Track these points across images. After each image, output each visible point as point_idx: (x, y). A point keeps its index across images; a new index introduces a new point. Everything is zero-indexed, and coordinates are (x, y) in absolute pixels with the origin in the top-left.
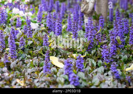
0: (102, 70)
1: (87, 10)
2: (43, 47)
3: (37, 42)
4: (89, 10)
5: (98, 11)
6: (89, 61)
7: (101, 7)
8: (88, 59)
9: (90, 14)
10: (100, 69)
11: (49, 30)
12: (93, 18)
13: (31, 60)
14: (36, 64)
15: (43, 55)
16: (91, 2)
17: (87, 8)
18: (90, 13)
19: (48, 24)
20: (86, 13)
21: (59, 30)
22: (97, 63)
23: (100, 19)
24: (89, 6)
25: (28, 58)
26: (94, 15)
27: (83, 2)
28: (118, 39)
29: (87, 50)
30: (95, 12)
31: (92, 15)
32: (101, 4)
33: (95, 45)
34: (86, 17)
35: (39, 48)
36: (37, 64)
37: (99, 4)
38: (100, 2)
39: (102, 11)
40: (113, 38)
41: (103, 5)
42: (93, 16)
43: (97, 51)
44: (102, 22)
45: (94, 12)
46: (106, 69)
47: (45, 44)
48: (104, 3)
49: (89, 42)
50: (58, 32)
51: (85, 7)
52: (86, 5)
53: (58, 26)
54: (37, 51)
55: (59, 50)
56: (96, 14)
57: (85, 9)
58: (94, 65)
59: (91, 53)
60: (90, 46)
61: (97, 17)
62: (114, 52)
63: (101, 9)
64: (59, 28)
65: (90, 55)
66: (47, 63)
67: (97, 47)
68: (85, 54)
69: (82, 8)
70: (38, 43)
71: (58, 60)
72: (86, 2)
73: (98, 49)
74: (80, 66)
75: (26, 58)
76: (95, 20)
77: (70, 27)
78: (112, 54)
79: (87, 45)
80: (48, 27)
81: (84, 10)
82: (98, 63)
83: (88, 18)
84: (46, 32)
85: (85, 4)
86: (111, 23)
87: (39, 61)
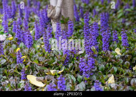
0: (83, 87)
1: (54, 15)
2: (17, 64)
3: (10, 59)
4: (56, 15)
5: (65, 14)
6: (68, 77)
7: (67, 9)
8: (66, 75)
9: (57, 19)
10: (81, 85)
11: (19, 41)
12: (61, 22)
13: (7, 82)
14: (13, 85)
15: (19, 73)
16: (58, 7)
17: (54, 13)
18: (57, 17)
19: (17, 35)
20: (53, 18)
21: (29, 42)
22: (76, 78)
23: (69, 23)
24: (55, 11)
25: (3, 79)
26: (61, 19)
27: (49, 8)
28: (93, 49)
29: (64, 64)
30: (63, 16)
31: (59, 20)
32: (67, 6)
33: (71, 57)
34: (54, 22)
35: (13, 66)
36: (15, 86)
37: (65, 6)
38: (66, 4)
39: (69, 13)
40: (88, 48)
41: (69, 8)
42: (61, 21)
43: (74, 64)
44: (71, 27)
45: (61, 16)
46: (87, 84)
47: (19, 61)
48: (70, 6)
49: (65, 56)
50: (29, 44)
51: (52, 13)
52: (53, 11)
53: (29, 38)
54: (12, 71)
55: (34, 66)
56: (63, 18)
57: (52, 14)
58: (74, 80)
59: (68, 67)
60: (66, 60)
61: (65, 21)
62: (92, 66)
63: (67, 12)
64: (30, 40)
65: (67, 69)
66: (27, 87)
67: (73, 60)
68: (62, 69)
69: (49, 14)
70: (11, 61)
71: (36, 79)
72: (53, 6)
73: (75, 63)
74: (63, 88)
75: (2, 79)
76: (63, 25)
77: (38, 33)
78: (91, 67)
79: (63, 59)
80: (17, 38)
81: (51, 16)
82: (78, 79)
83: (56, 22)
84: (15, 43)
85: (51, 9)
86: (78, 23)
87: (16, 82)
